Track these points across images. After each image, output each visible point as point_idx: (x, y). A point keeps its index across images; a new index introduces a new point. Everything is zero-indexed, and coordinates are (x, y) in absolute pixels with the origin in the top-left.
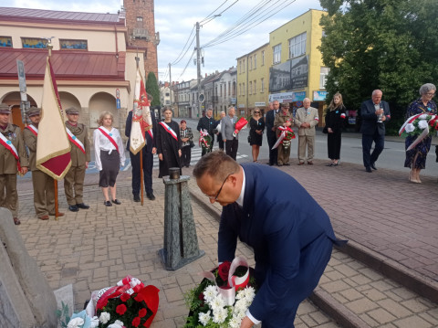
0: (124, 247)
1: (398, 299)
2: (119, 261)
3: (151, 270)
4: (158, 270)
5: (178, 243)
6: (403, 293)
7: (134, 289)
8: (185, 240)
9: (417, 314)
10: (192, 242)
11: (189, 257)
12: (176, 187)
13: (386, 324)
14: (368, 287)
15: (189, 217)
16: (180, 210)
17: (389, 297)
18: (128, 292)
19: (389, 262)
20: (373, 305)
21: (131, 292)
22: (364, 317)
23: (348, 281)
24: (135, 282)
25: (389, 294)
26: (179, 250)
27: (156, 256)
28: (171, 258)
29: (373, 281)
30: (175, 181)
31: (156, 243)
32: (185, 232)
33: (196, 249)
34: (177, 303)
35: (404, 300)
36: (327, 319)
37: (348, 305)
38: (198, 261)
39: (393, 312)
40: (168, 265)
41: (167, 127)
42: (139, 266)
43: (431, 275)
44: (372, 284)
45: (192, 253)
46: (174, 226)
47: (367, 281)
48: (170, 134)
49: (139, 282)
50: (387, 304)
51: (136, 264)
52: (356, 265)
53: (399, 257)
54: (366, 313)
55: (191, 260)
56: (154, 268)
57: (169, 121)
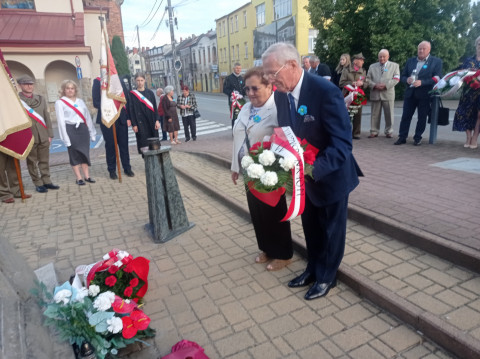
0: (105, 224)
1: (390, 250)
2: (102, 238)
3: (138, 244)
4: (146, 244)
5: (165, 215)
6: (395, 244)
7: (123, 261)
8: (172, 212)
9: (407, 261)
10: (180, 214)
11: (178, 229)
12: (156, 159)
13: (378, 272)
14: (360, 242)
15: (174, 189)
16: (164, 182)
17: (381, 249)
18: (116, 264)
20: (365, 257)
21: (119, 264)
22: (358, 268)
24: (123, 255)
25: (381, 246)
26: (166, 222)
27: (142, 231)
28: (159, 230)
29: (366, 236)
30: (155, 152)
31: (140, 218)
32: (171, 205)
33: (185, 220)
34: (170, 272)
35: (395, 250)
38: (189, 232)
39: (385, 261)
40: (156, 238)
41: (141, 96)
42: (125, 241)
43: (420, 226)
44: (365, 239)
45: (181, 225)
46: (159, 199)
47: (359, 236)
48: (144, 104)
49: (127, 255)
50: (379, 255)
51: (121, 240)
53: (390, 213)
54: (359, 264)
55: (181, 232)
56: (142, 242)
57: (143, 89)
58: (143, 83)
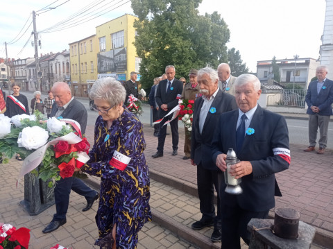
3: (15, 218)
4: (22, 217)
5: (38, 193)
7: (7, 232)
8: (44, 190)
11: (48, 203)
14: (176, 200)
18: (2, 235)
19: (187, 183)
20: (180, 210)
21: (4, 235)
22: (176, 218)
23: (164, 199)
24: (8, 227)
25: (188, 202)
26: (39, 198)
27: (18, 207)
28: (34, 205)
29: (179, 196)
36: (154, 225)
37: (166, 213)
39: (191, 211)
40: (32, 212)
41: (16, 100)
44: (179, 198)
47: (175, 197)
49: (11, 227)
50: (187, 208)
52: (169, 188)
54: (176, 215)
56: (18, 217)
57: (18, 95)
58: (18, 90)
